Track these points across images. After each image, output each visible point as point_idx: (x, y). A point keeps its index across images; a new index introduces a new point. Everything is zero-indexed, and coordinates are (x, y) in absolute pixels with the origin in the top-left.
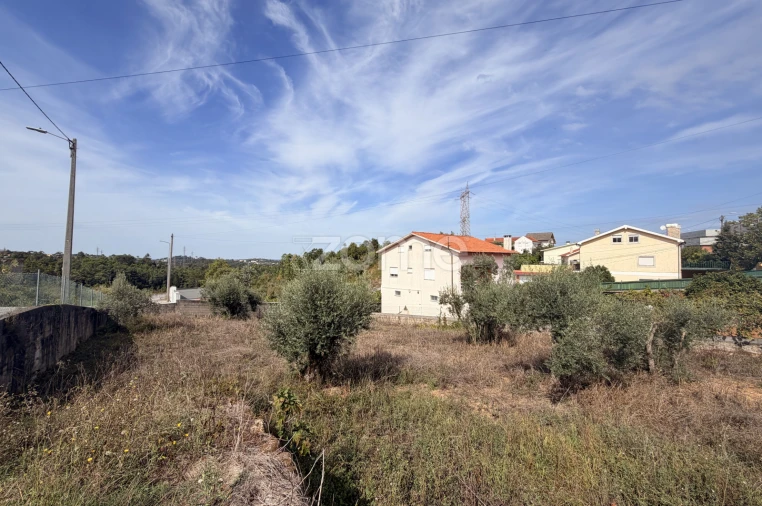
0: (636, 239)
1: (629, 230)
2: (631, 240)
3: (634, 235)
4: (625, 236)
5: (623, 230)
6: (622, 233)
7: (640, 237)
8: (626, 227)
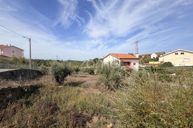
0: (183, 53)
1: (181, 50)
2: (181, 54)
3: (182, 52)
4: (179, 53)
5: (179, 51)
6: (178, 52)
7: (185, 53)
8: (180, 50)
